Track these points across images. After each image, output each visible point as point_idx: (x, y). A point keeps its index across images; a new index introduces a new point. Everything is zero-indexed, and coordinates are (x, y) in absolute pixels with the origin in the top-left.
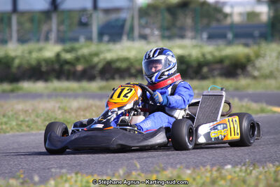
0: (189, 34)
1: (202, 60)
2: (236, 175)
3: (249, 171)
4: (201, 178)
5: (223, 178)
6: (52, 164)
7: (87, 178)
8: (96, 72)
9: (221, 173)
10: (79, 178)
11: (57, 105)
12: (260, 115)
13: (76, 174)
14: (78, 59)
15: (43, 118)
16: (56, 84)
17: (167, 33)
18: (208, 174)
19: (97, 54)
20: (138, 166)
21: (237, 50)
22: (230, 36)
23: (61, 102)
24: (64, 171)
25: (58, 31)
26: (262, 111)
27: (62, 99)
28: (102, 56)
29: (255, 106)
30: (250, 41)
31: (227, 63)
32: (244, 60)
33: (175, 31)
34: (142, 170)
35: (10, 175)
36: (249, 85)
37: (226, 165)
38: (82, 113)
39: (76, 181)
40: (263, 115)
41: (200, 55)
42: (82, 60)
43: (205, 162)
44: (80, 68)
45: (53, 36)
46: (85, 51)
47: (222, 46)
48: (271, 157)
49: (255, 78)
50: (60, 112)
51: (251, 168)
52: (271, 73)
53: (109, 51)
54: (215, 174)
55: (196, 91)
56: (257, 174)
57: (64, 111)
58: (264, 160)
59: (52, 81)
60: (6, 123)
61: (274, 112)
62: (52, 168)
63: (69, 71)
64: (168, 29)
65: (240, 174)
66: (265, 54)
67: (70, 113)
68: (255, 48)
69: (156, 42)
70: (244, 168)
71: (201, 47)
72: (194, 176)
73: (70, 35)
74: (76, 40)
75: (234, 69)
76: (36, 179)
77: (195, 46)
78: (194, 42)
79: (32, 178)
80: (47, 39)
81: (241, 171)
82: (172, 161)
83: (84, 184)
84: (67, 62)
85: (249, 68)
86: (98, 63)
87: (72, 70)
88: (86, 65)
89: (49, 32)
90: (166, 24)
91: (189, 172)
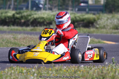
0: (70, 8)
1: (75, 19)
2: (85, 70)
4: (70, 70)
5: (80, 71)
7: (22, 68)
8: (29, 23)
9: (79, 68)
10: (18, 68)
11: (12, 36)
12: (98, 44)
13: (17, 66)
14: (22, 17)
15: (5, 41)
16: (12, 27)
17: (60, 8)
18: (73, 69)
19: (30, 15)
21: (90, 16)
22: (87, 10)
23: (14, 35)
24: (12, 65)
25: (14, 4)
26: (99, 42)
28: (32, 16)
29: (96, 40)
30: (96, 12)
31: (85, 21)
32: (93, 20)
33: (64, 7)
36: (94, 31)
37: (81, 65)
38: (22, 40)
39: (17, 70)
40: (100, 44)
41: (74, 17)
42: (24, 18)
44: (23, 21)
45: (12, 7)
46: (25, 14)
47: (84, 14)
49: (97, 28)
50: (13, 39)
51: (92, 67)
52: (104, 26)
53: (35, 14)
54: (76, 69)
56: (94, 69)
57: (15, 39)
59: (11, 26)
61: (105, 43)
63: (18, 22)
64: (61, 6)
65: (87, 69)
66: (102, 18)
67: (17, 40)
68: (98, 15)
69: (56, 11)
70: (89, 67)
71: (74, 14)
72: (67, 69)
73: (19, 6)
74: (22, 9)
75: (89, 24)
78: (72, 12)
80: (9, 8)
81: (88, 68)
83: (20, 71)
84: (17, 18)
85: (95, 24)
86: (30, 19)
87: (19, 21)
88: (25, 20)
89: (10, 5)
90: (60, 4)
91: (65, 67)
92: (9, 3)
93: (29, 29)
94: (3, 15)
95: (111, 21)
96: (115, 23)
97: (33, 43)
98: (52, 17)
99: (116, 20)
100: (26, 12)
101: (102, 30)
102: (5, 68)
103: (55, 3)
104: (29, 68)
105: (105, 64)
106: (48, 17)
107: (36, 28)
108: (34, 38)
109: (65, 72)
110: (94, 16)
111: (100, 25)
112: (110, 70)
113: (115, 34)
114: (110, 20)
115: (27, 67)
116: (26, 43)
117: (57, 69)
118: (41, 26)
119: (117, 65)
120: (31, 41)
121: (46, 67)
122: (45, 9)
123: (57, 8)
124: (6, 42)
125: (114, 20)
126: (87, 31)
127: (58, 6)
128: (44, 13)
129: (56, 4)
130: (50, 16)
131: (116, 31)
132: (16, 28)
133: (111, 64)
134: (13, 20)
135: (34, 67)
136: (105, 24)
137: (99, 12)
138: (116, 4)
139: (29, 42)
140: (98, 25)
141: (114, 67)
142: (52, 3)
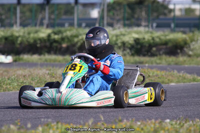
0: (143, 24)
1: (152, 41)
2: (173, 127)
3: (182, 124)
5: (163, 129)
6: (41, 115)
8: (76, 48)
10: (60, 126)
11: (47, 72)
13: (57, 123)
14: (63, 39)
15: (36, 81)
16: (47, 57)
17: (127, 22)
18: (152, 126)
19: (77, 36)
20: (103, 119)
21: (178, 36)
22: (173, 25)
23: (50, 70)
24: (50, 120)
25: (50, 18)
26: (194, 80)
27: (51, 68)
28: (80, 37)
29: (188, 76)
30: (187, 30)
31: (170, 45)
32: (182, 43)
33: (133, 20)
34: (106, 121)
35: (11, 122)
36: (185, 61)
37: (166, 119)
39: (57, 128)
40: (195, 83)
41: (150, 38)
42: (66, 40)
43: (151, 117)
44: (64, 45)
45: (46, 22)
46: (69, 33)
47: (167, 33)
49: (189, 56)
50: (48, 76)
51: (184, 122)
54: (157, 125)
55: (147, 65)
56: (188, 126)
57: (52, 76)
58: (194, 116)
59: (44, 55)
60: (10, 84)
62: (41, 118)
63: (57, 47)
64: (128, 19)
66: (198, 40)
67: (56, 78)
68: (191, 34)
69: (119, 28)
70: (178, 122)
71: (151, 33)
72: (142, 126)
73: (58, 21)
74: (63, 25)
75: (175, 49)
76: (29, 126)
77: (148, 32)
78: (147, 29)
79: (26, 125)
80: (42, 24)
81: (176, 124)
82: (127, 115)
83: (63, 130)
84: (55, 41)
85: (185, 49)
86: (77, 43)
87: (59, 47)
88: (69, 44)
89: (43, 19)
90: (126, 15)
91: (139, 123)
92: (40, 16)
94: (32, 35)
98: (114, 39)
100: (70, 30)
101: (199, 59)
102: (38, 126)
103: (117, 15)
109: (138, 131)
110: (184, 36)
111: (195, 52)
115: (74, 124)
122: (102, 25)
123: (122, 22)
124: (38, 83)
126: (172, 61)
127: (124, 19)
129: (120, 17)
132: (53, 57)
134: (48, 44)
135: (87, 124)
137: (193, 29)
140: (192, 50)
142: (114, 14)
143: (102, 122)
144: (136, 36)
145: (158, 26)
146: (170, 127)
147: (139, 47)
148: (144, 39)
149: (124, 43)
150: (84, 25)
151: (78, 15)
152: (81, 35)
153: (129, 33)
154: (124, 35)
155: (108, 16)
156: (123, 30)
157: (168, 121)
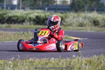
1: (45, 18)
2: (55, 62)
4: (42, 62)
5: (51, 63)
8: (5, 21)
9: (49, 61)
17: (32, 7)
18: (45, 61)
19: (5, 14)
20: (19, 57)
21: (58, 15)
28: (7, 15)
30: (63, 12)
33: (35, 6)
37: (52, 58)
40: (67, 39)
41: (44, 16)
43: (44, 56)
47: (53, 13)
48: (69, 55)
49: (64, 25)
51: (61, 59)
52: (71, 24)
53: (10, 13)
54: (47, 61)
56: (63, 62)
58: (66, 56)
61: (71, 39)
64: (32, 6)
66: (69, 17)
68: (65, 14)
69: (28, 10)
70: (58, 59)
71: (45, 13)
72: (39, 61)
77: (42, 13)
82: (32, 55)
85: (62, 22)
86: (5, 18)
88: (1, 18)
90: (32, 4)
91: (38, 60)
93: (4, 25)
95: (76, 20)
96: (80, 21)
97: (8, 38)
98: (25, 16)
99: (81, 19)
100: (2, 11)
101: (69, 27)
104: (6, 61)
105: (72, 57)
106: (21, 15)
107: (11, 25)
108: (9, 34)
109: (37, 64)
110: (62, 15)
112: (76, 62)
113: (81, 31)
114: (76, 18)
115: (4, 60)
116: (2, 39)
117: (30, 61)
118: (15, 23)
119: (83, 58)
120: (7, 37)
121: (21, 59)
122: (19, 8)
123: (29, 7)
125: (79, 19)
127: (30, 5)
128: (17, 12)
129: (28, 4)
130: (23, 15)
131: (81, 28)
133: (78, 57)
135: (10, 60)
136: (71, 22)
137: (66, 11)
138: (81, 5)
139: (5, 38)
140: (66, 22)
141: (80, 60)
142: (25, 3)
143: (19, 59)
144: (37, 14)
145: (48, 9)
146: (54, 62)
147: (38, 20)
148: (41, 16)
149: (30, 18)
150: (9, 8)
151: (6, 3)
152: (7, 13)
153: (33, 13)
154: (30, 14)
155: (22, 4)
156: (30, 11)
157: (53, 58)
